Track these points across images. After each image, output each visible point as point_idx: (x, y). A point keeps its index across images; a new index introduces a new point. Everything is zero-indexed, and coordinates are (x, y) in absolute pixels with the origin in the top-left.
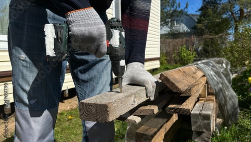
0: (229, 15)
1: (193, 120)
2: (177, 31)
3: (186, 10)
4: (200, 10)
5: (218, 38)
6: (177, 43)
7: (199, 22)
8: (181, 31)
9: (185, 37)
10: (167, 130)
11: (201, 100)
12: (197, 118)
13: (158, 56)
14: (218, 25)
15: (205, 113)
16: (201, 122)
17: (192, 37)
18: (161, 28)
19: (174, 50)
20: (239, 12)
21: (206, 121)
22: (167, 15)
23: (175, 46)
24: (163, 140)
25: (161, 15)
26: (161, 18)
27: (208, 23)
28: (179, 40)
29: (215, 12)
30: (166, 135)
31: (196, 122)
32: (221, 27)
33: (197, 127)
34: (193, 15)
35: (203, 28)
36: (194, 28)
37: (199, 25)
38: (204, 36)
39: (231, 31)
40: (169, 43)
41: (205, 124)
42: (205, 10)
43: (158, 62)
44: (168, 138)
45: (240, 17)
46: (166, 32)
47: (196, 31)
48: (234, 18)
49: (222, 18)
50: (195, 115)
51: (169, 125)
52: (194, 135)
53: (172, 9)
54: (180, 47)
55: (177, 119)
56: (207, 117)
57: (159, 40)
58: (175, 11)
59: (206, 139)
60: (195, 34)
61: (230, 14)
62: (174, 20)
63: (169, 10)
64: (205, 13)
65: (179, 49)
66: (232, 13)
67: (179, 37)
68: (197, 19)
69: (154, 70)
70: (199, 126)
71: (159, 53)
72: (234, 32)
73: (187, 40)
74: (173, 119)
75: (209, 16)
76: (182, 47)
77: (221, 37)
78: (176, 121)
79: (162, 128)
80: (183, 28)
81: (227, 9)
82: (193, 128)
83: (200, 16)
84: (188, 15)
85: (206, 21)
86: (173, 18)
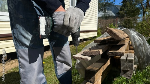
0: (140, 5)
1: (121, 63)
2: (108, 15)
3: (114, 2)
4: (122, 2)
5: (133, 19)
6: (108, 22)
7: (121, 10)
8: (110, 15)
9: (113, 18)
10: (104, 70)
11: (126, 52)
12: (125, 62)
13: (96, 29)
14: (133, 11)
15: (130, 58)
16: (127, 64)
17: (117, 19)
18: (98, 13)
19: (105, 26)
20: (146, 4)
21: (130, 64)
22: (102, 5)
23: (107, 24)
24: (102, 76)
25: (99, 5)
26: (99, 7)
28: (109, 20)
29: (131, 4)
30: (103, 73)
31: (124, 64)
32: (134, 13)
33: (124, 67)
34: (118, 6)
35: (124, 13)
36: (118, 13)
37: (121, 12)
38: (124, 18)
40: (103, 22)
42: (125, 3)
43: (96, 33)
44: (104, 75)
45: (146, 7)
46: (101, 15)
47: (119, 15)
48: (143, 7)
49: (135, 8)
50: (123, 60)
51: (105, 67)
52: (121, 73)
53: (105, 1)
54: (110, 24)
55: (110, 64)
56: (131, 61)
57: (97, 20)
58: (107, 3)
59: (129, 75)
60: (118, 17)
63: (103, 2)
64: (125, 4)
65: (109, 25)
66: (142, 4)
67: (109, 19)
68: (120, 8)
69: (93, 37)
70: (126, 67)
71: (97, 27)
72: (142, 16)
73: (114, 20)
74: (107, 64)
75: (127, 6)
76: (111, 24)
77: (135, 19)
78: (109, 65)
79: (101, 68)
80: (111, 13)
81: (139, 2)
82: (122, 68)
83: (122, 7)
84: (115, 6)
85: (125, 10)
86: (106, 8)
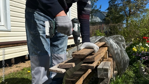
1: (98, 72)
2: (95, 21)
3: (100, 9)
4: (107, 9)
5: (117, 25)
6: (95, 28)
7: (107, 16)
8: (97, 21)
9: (99, 25)
10: (85, 78)
11: (105, 60)
12: (101, 71)
14: (118, 18)
15: (105, 67)
16: (103, 73)
17: (103, 25)
19: (92, 32)
20: (129, 11)
21: (106, 72)
23: (93, 30)
27: (112, 17)
28: (95, 27)
29: (116, 11)
30: (84, 81)
31: (100, 73)
32: (119, 20)
33: (101, 76)
34: (103, 12)
35: (109, 20)
36: (104, 20)
37: (107, 18)
38: (110, 24)
39: (125, 22)
41: (105, 74)
45: (129, 14)
49: (119, 14)
50: (100, 69)
51: (86, 75)
52: (99, 81)
53: (92, 8)
55: (91, 71)
56: (106, 70)
58: (93, 10)
59: (106, 83)
60: (104, 23)
61: (124, 12)
62: (93, 15)
64: (110, 11)
65: (96, 31)
67: (95, 25)
68: (106, 14)
70: (102, 75)
73: (100, 27)
74: (89, 72)
75: (113, 13)
76: (97, 30)
77: (119, 25)
78: (91, 73)
79: (82, 77)
80: (98, 20)
81: (122, 10)
82: (99, 76)
83: (108, 13)
84: (101, 12)
85: (111, 16)
86: (93, 14)
